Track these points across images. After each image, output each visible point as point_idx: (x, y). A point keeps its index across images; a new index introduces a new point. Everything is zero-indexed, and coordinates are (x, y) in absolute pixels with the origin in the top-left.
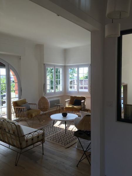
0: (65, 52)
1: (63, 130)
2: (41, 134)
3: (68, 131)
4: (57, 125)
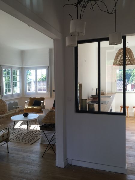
0: (22, 53)
1: (25, 130)
2: (6, 134)
3: (30, 131)
4: (17, 126)
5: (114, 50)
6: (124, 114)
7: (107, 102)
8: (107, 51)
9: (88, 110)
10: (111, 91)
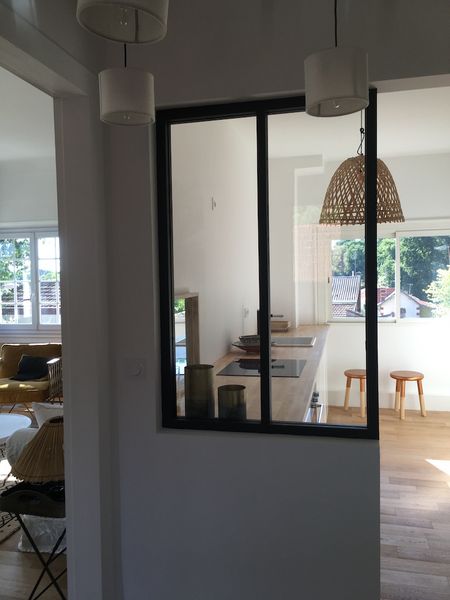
5: (320, 170)
6: (371, 432)
7: (298, 363)
8: (298, 172)
9: (216, 415)
10: (314, 318)
